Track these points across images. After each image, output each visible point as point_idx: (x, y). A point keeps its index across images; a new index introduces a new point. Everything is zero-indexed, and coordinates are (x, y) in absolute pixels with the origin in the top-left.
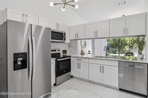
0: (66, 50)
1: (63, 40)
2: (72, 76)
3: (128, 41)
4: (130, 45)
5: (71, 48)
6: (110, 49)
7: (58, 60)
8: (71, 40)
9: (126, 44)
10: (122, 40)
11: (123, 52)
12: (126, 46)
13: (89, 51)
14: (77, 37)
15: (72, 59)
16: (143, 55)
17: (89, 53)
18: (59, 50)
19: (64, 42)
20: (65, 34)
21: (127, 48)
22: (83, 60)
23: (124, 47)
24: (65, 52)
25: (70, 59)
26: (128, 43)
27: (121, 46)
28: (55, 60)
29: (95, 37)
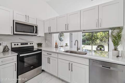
0: (42, 43)
1: (33, 33)
2: (43, 71)
3: (99, 36)
4: (100, 39)
5: (46, 41)
6: (86, 42)
7: (21, 55)
8: (45, 34)
9: (98, 38)
10: (95, 35)
11: (95, 44)
12: (97, 39)
13: (66, 44)
14: (50, 31)
15: (43, 53)
16: (119, 51)
17: (66, 46)
18: (31, 43)
19: (36, 35)
20: (36, 27)
21: (98, 41)
22: (53, 55)
23: (96, 40)
24: (40, 45)
25: (41, 53)
26: (99, 37)
27: (94, 40)
28: (17, 55)
29: (66, 30)
